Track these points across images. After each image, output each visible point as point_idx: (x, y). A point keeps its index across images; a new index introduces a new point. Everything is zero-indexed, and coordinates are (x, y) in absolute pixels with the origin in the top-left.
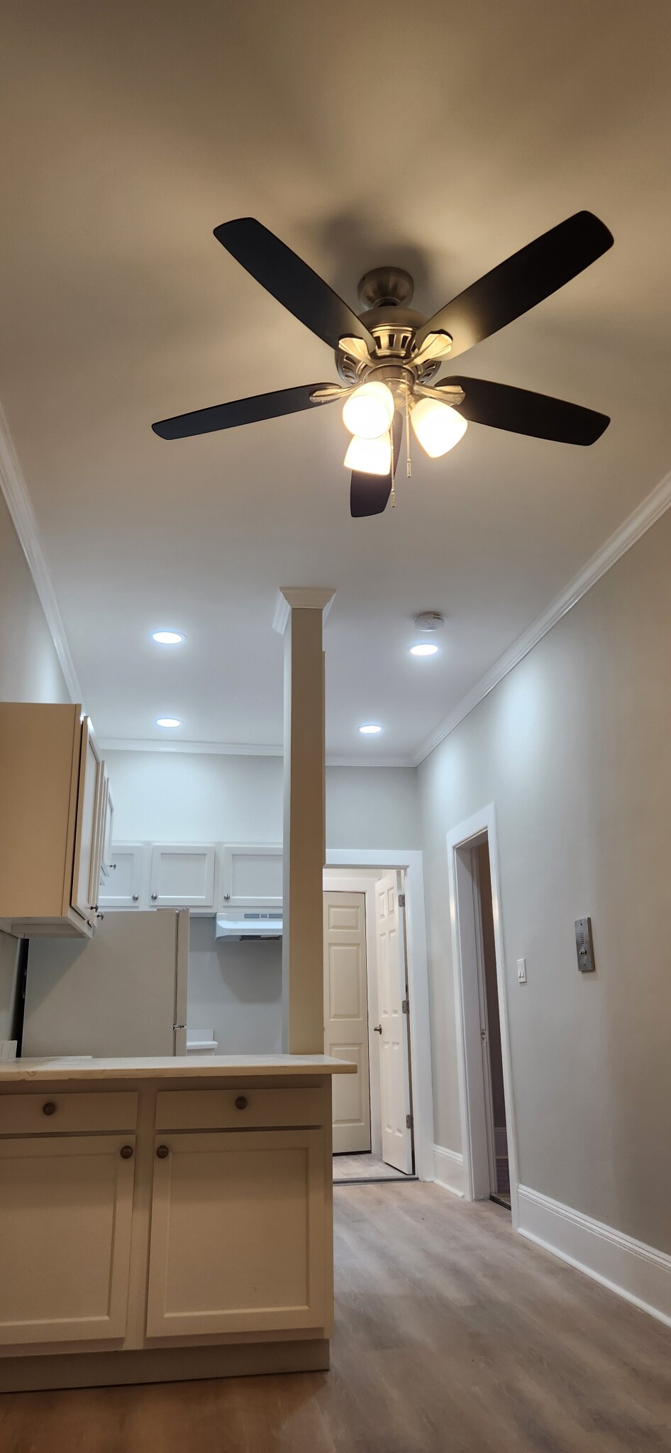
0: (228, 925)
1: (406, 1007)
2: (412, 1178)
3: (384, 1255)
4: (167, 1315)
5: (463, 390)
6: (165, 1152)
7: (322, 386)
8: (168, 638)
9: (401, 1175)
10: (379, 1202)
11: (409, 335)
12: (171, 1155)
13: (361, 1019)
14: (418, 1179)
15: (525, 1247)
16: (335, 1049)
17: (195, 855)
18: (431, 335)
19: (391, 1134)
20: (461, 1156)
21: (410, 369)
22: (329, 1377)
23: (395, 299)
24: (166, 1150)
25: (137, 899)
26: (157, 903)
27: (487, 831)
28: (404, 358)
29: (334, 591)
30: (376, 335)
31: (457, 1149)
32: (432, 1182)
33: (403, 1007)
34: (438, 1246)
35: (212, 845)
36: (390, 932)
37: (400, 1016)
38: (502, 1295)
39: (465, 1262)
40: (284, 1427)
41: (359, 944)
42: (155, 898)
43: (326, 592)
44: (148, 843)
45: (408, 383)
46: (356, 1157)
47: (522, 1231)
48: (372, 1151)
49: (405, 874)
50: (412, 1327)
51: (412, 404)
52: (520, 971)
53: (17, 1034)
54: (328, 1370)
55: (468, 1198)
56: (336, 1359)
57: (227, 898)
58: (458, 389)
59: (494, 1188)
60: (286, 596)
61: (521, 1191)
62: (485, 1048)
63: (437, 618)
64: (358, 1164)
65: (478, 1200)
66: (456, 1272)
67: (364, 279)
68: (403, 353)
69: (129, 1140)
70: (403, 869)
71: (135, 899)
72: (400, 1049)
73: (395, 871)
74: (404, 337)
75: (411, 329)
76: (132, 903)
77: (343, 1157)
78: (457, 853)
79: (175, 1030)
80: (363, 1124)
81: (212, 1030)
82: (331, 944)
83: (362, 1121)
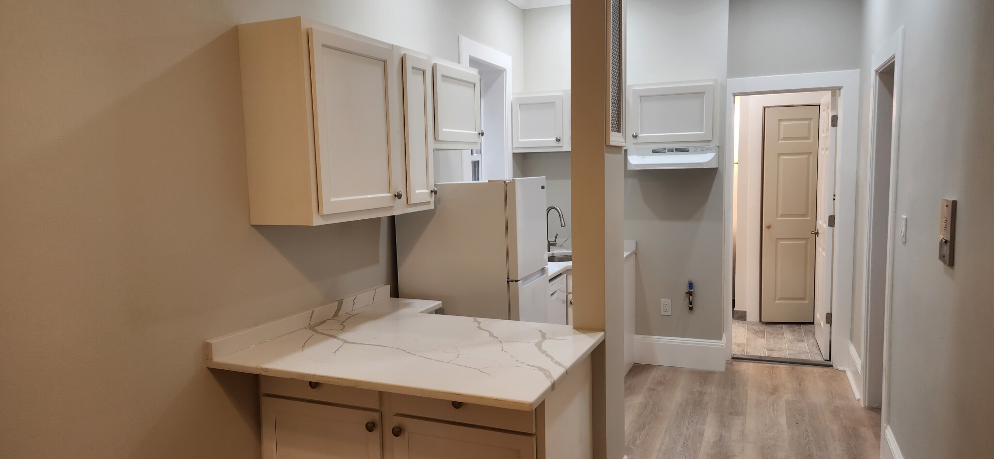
0: (635, 161)
1: (832, 221)
2: (827, 364)
6: (399, 432)
9: (819, 359)
10: (774, 391)
12: (406, 433)
13: (809, 218)
14: (832, 366)
19: (819, 319)
25: (559, 140)
27: (893, 61)
32: (844, 373)
33: (830, 221)
36: (826, 149)
37: (826, 226)
41: (811, 153)
46: (796, 327)
48: (811, 323)
49: (840, 94)
53: (393, 279)
55: (862, 404)
57: (636, 136)
65: (869, 408)
69: (375, 416)
70: (837, 90)
71: (558, 140)
72: (826, 255)
73: (830, 92)
76: (556, 144)
77: (783, 326)
78: (881, 78)
79: (508, 282)
80: (806, 302)
81: (634, 242)
82: (780, 154)
83: (805, 300)
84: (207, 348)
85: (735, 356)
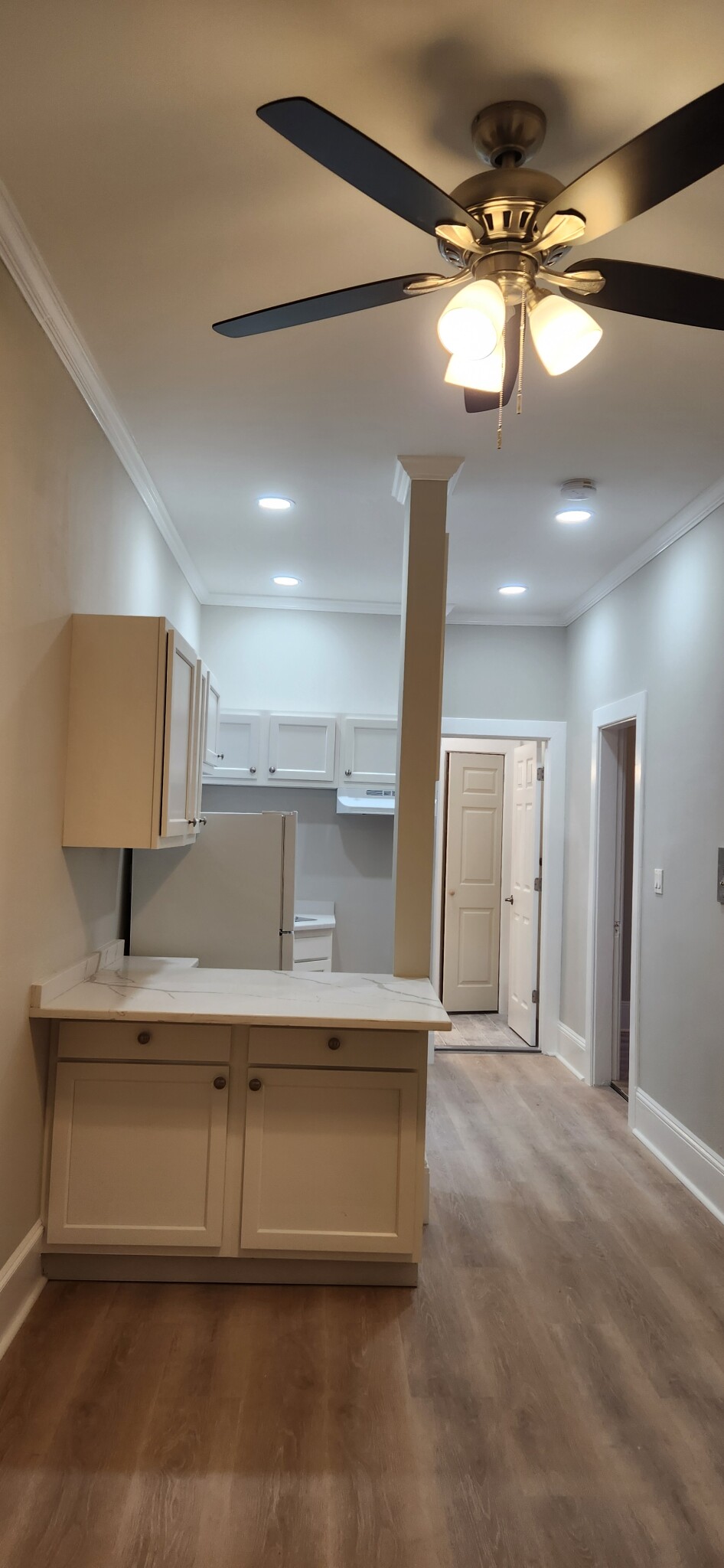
0: (348, 802)
1: (538, 885)
2: (534, 1050)
3: (492, 1150)
4: (260, 1231)
5: (602, 275)
6: (257, 1085)
7: (420, 277)
8: (275, 504)
9: (524, 1046)
10: (497, 1078)
11: (531, 211)
12: (263, 1087)
13: (493, 884)
14: (540, 1052)
15: (637, 1152)
16: (465, 913)
17: (315, 727)
18: (556, 216)
19: (517, 1001)
20: (584, 1041)
21: (530, 254)
22: (415, 1295)
23: (518, 146)
24: (258, 1083)
25: (254, 771)
26: (275, 776)
27: (635, 721)
28: (524, 241)
29: (462, 459)
30: (487, 211)
31: (582, 1034)
32: (555, 1056)
33: (535, 884)
34: (547, 1143)
35: (334, 717)
36: (527, 804)
37: (530, 891)
38: (602, 1212)
39: (571, 1165)
40: (364, 1353)
41: (495, 808)
42: (274, 771)
43: (452, 461)
44: (266, 712)
45: (526, 275)
46: (481, 1016)
47: (636, 1132)
48: (499, 1012)
49: (546, 747)
50: (507, 1244)
51: (533, 303)
52: (658, 881)
53: (125, 932)
54: (416, 1287)
55: (588, 1083)
56: (423, 1277)
57: (348, 774)
58: (595, 275)
59: (616, 1076)
60: (405, 467)
61: (638, 1094)
62: (617, 940)
63: (588, 487)
64: (482, 1027)
65: (598, 1086)
66: (560, 1178)
67: (478, 118)
68: (522, 234)
69: (223, 1071)
70: (543, 741)
71: (253, 771)
72: (529, 924)
73: (535, 743)
74: (524, 213)
75: (532, 203)
76: (249, 776)
77: (469, 1016)
78: (603, 734)
79: (281, 934)
80: (490, 986)
81: (333, 903)
82: (464, 808)
83: (489, 983)
84: (35, 992)
85: (437, 1048)
